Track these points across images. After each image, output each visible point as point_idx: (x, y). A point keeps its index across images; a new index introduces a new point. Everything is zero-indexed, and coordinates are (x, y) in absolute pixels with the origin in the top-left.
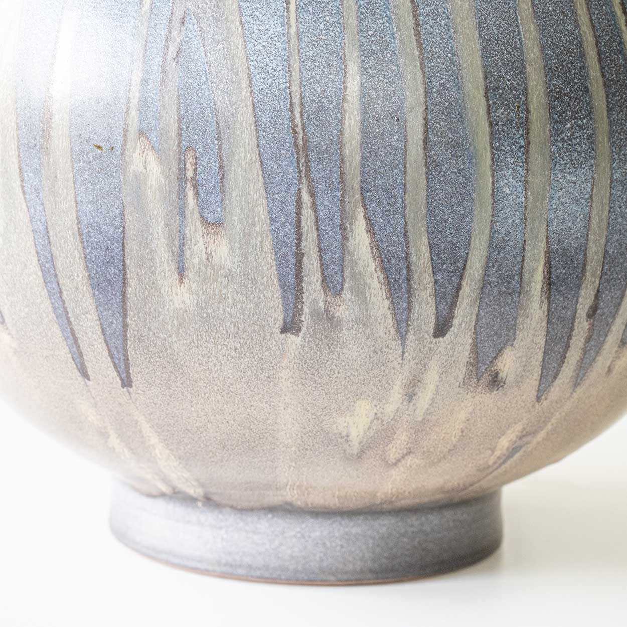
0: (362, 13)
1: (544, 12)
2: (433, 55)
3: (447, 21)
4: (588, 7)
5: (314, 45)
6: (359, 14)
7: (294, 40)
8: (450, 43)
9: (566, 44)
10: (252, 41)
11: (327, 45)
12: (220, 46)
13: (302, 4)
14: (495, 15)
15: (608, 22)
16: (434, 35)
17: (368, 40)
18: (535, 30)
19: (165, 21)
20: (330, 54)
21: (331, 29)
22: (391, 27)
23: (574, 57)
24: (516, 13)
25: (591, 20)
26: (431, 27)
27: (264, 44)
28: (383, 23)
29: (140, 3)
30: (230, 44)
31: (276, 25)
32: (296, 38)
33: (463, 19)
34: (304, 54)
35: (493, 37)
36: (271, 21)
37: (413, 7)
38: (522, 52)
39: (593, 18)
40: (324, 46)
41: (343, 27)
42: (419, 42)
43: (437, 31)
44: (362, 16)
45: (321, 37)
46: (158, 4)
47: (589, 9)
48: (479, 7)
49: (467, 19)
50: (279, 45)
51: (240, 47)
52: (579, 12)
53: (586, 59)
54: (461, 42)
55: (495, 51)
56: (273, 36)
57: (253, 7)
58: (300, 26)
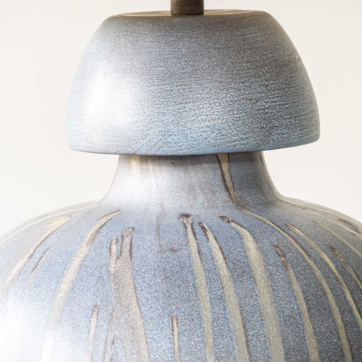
0: (216, 335)
1: (320, 332)
2: (257, 358)
3: (264, 338)
4: (345, 329)
5: (188, 354)
6: (214, 336)
7: (177, 352)
8: (267, 351)
9: (333, 350)
10: (153, 353)
11: (196, 354)
12: (135, 356)
13: (181, 331)
14: (292, 334)
15: (357, 337)
16: (257, 347)
17: (219, 351)
18: (315, 342)
19: (103, 343)
20: (198, 359)
21: (198, 345)
22: (232, 343)
23: (338, 357)
24: (304, 333)
25: (347, 336)
26: (255, 342)
27: (160, 354)
28: (228, 341)
29: (88, 333)
30: (140, 355)
31: (166, 343)
32: (178, 351)
33: (274, 337)
34: (183, 360)
35: (291, 347)
36: (163, 341)
37: (245, 331)
38: (308, 356)
39: (349, 335)
40: (195, 355)
41: (205, 343)
42: (249, 351)
43: (259, 344)
44: (216, 337)
45: (192, 349)
46: (99, 333)
47: (346, 330)
48: (282, 330)
49: (276, 337)
50: (169, 355)
51: (146, 356)
52: (340, 331)
53: (345, 359)
54: (273, 350)
55: (293, 355)
56: (165, 350)
57: (153, 333)
58: (180, 343)
